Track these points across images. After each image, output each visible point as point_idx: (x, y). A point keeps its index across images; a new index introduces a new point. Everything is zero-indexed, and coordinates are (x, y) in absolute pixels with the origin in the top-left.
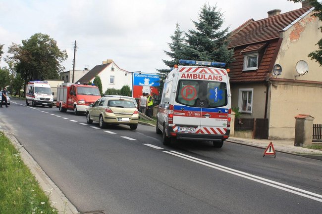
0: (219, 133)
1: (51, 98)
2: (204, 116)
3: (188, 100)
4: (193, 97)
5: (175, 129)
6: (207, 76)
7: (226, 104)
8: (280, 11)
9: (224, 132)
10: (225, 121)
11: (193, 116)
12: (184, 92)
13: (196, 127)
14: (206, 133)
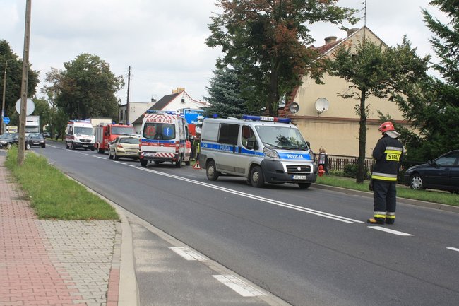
0: (170, 156)
1: (93, 139)
2: (160, 145)
3: (151, 136)
4: (154, 133)
5: (142, 154)
6: (162, 120)
7: (175, 138)
8: (336, 38)
9: (174, 156)
10: (174, 149)
11: (153, 145)
12: (148, 131)
13: (155, 152)
14: (161, 156)
